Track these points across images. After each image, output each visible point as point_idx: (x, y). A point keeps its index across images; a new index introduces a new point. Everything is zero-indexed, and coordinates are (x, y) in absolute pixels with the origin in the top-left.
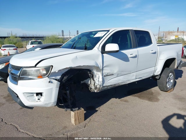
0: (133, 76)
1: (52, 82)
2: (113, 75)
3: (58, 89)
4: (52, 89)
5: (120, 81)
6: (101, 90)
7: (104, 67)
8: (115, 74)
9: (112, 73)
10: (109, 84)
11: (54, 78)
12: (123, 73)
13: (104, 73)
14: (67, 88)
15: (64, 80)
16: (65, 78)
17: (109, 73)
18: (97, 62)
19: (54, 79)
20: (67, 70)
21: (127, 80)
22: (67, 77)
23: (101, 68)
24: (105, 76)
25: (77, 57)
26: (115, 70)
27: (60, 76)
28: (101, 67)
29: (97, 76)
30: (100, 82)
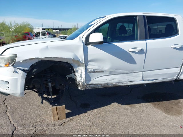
0: (138, 76)
1: (17, 73)
2: (102, 72)
3: (24, 80)
5: (115, 81)
6: (85, 88)
7: (89, 61)
8: (106, 71)
9: (100, 69)
10: (97, 83)
13: (89, 69)
14: (49, 80)
18: (76, 55)
19: (20, 69)
20: (37, 61)
21: (127, 80)
23: (83, 63)
24: (90, 72)
25: (48, 47)
26: (106, 67)
27: (29, 67)
28: (82, 60)
29: (80, 71)
30: (82, 79)
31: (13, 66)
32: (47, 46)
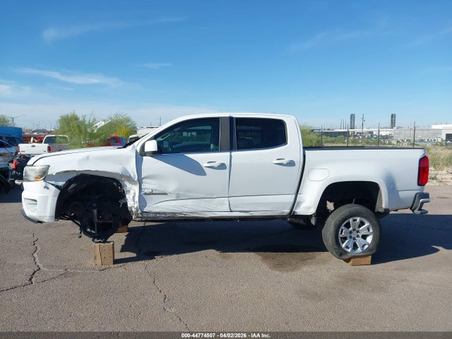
0: (222, 204)
1: (48, 188)
2: (167, 194)
3: (56, 199)
4: (47, 197)
5: (186, 210)
7: (144, 178)
8: (170, 193)
9: (162, 190)
10: (157, 210)
11: (53, 183)
12: (191, 195)
13: (145, 189)
14: (94, 205)
15: (71, 189)
16: (73, 186)
17: (156, 190)
18: (126, 167)
19: (53, 185)
22: (75, 185)
23: (136, 180)
24: (146, 194)
26: (171, 187)
27: (64, 183)
28: (134, 177)
29: (132, 192)
30: (135, 203)
31: (44, 179)
32: (88, 157)
